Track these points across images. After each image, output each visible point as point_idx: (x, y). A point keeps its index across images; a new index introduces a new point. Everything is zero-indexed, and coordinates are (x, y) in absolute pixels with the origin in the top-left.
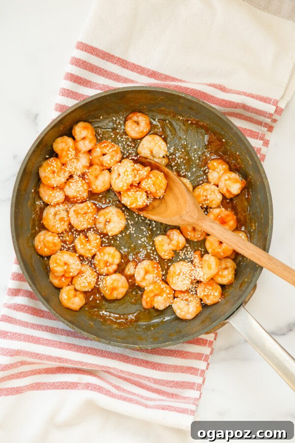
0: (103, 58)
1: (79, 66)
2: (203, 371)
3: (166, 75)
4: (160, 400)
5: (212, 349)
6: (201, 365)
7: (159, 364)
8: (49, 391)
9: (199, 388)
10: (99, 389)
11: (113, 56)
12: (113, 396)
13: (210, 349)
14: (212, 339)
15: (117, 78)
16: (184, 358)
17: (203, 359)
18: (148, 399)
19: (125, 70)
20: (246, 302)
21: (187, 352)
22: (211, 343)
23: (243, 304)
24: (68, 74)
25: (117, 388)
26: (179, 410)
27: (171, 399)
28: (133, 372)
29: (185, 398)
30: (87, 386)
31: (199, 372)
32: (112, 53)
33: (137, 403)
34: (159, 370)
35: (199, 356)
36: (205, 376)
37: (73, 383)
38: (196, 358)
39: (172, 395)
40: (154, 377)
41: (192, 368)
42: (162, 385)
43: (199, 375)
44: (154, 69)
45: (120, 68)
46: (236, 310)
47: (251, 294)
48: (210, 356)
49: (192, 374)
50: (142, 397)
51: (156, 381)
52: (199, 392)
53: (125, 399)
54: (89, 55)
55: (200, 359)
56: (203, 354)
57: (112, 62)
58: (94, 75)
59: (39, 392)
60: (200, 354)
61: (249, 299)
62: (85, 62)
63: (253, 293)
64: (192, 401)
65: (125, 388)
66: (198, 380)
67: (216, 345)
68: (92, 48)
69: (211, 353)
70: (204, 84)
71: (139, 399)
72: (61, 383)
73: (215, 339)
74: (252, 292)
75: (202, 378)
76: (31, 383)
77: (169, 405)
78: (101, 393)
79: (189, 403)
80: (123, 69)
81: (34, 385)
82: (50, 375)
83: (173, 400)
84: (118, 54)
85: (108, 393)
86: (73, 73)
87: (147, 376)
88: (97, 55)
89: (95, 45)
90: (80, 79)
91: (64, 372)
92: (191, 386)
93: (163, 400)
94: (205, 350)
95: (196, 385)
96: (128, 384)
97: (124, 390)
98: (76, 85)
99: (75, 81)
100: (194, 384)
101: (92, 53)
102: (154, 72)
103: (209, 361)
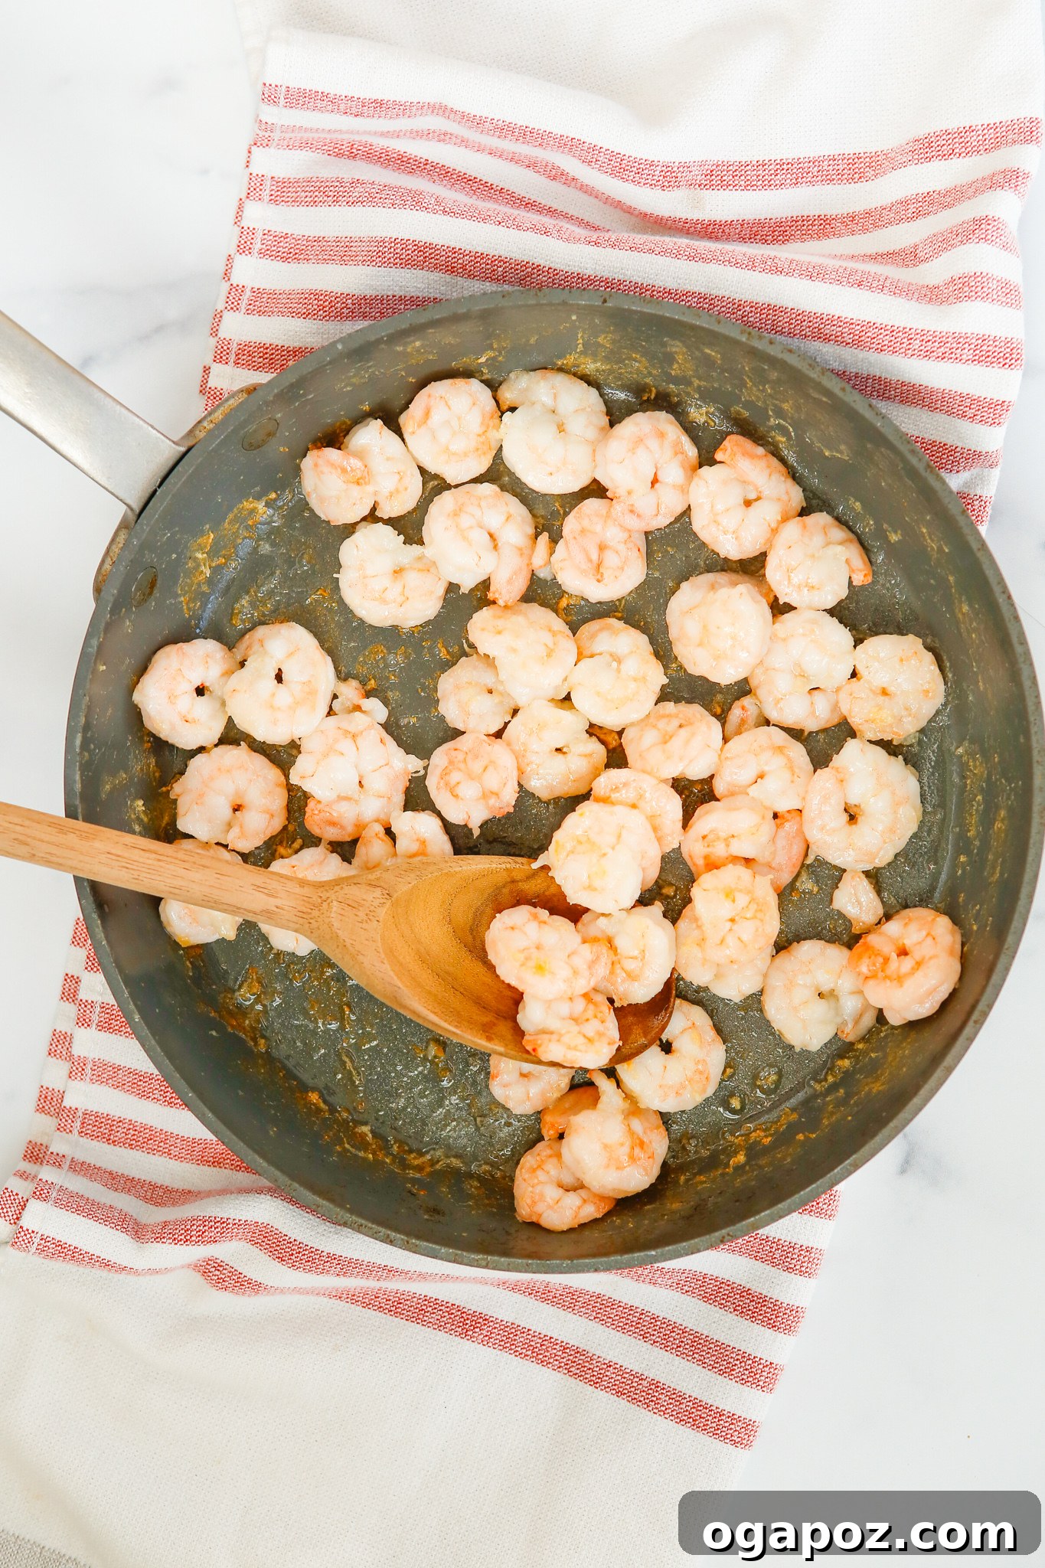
0: (656, 1385)
1: (744, 1357)
2: (244, 248)
3: (424, 1323)
4: (397, 135)
5: (214, 332)
6: (254, 272)
7: (407, 263)
8: (812, 153)
9: (255, 188)
10: (621, 167)
11: (619, 1393)
12: (569, 145)
13: (224, 332)
14: (216, 368)
15: (603, 1310)
16: (316, 295)
17: (248, 293)
18: (443, 137)
19: (573, 1341)
20: (124, 525)
21: (306, 315)
22: (221, 356)
23: (132, 517)
24: (788, 1329)
25: (557, 175)
26: (319, 104)
27: (357, 138)
28: (501, 230)
29: (305, 145)
30: (668, 177)
31: (258, 246)
32: (622, 1403)
33: (478, 122)
34: (404, 243)
35: (263, 303)
36: (237, 230)
37: (724, 185)
38: (273, 295)
39: (353, 152)
40: (422, 215)
41: (284, 259)
42: (391, 188)
43: (259, 235)
44: (466, 1345)
45: (593, 1349)
46: (155, 492)
47: (109, 561)
48: (221, 306)
49: (286, 236)
50: (464, 143)
51: (416, 200)
52: (255, 169)
53: (525, 134)
54: (707, 1398)
55: (258, 293)
56: (248, 312)
57: (620, 1370)
58: (690, 1324)
59: (850, 149)
60: (261, 313)
61: (113, 540)
62: (722, 1373)
63: (103, 562)
64: (276, 135)
65: (530, 174)
66: (262, 216)
67: (202, 348)
68: (695, 1426)
69: (218, 317)
70: (282, 1291)
71: (473, 136)
72: (767, 185)
73: (207, 370)
74: (107, 566)
75: (245, 223)
76: (880, 181)
77: (359, 119)
78: (613, 155)
79: (284, 129)
80: (582, 1346)
81: (870, 173)
82: (812, 210)
83: (346, 136)
84: (603, 1401)
85: (590, 154)
86: (769, 1333)
87: (446, 218)
88: (677, 1397)
89: (686, 1434)
90: (741, 1311)
91: (760, 224)
92: (285, 192)
93: (384, 134)
94: (241, 328)
95: (266, 195)
96: (520, 191)
97: (532, 165)
98: (757, 1288)
99: (762, 1301)
100: (274, 201)
101: (698, 1404)
102: (465, 1334)
103: (226, 286)
